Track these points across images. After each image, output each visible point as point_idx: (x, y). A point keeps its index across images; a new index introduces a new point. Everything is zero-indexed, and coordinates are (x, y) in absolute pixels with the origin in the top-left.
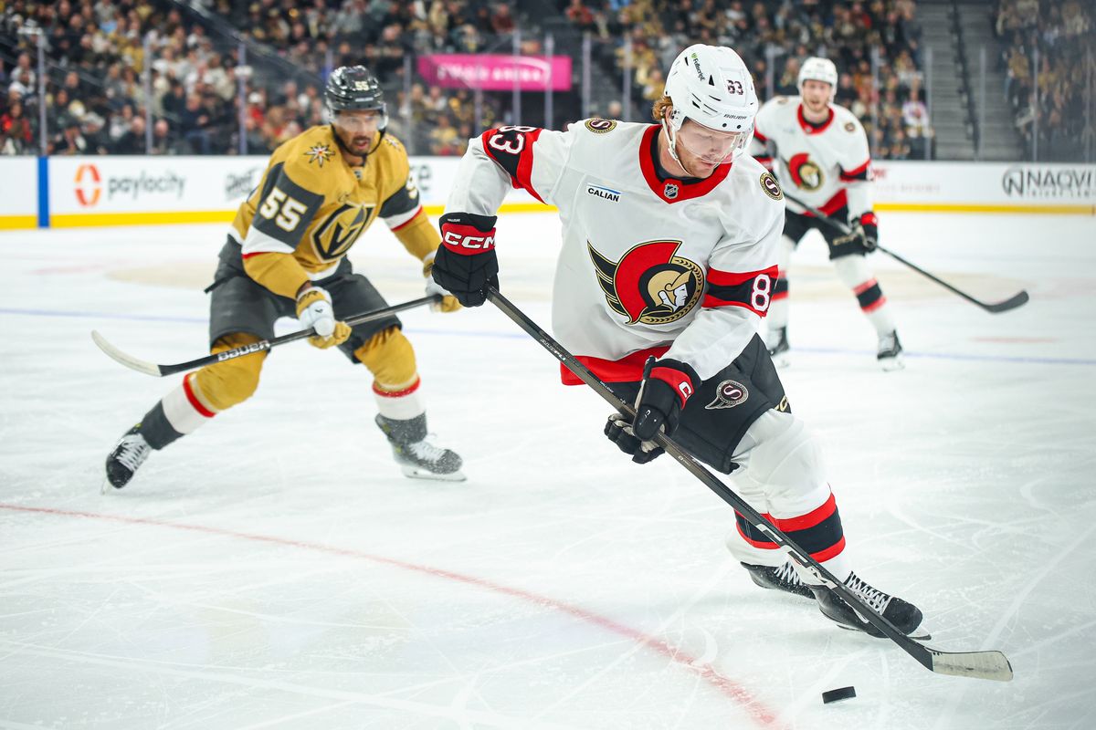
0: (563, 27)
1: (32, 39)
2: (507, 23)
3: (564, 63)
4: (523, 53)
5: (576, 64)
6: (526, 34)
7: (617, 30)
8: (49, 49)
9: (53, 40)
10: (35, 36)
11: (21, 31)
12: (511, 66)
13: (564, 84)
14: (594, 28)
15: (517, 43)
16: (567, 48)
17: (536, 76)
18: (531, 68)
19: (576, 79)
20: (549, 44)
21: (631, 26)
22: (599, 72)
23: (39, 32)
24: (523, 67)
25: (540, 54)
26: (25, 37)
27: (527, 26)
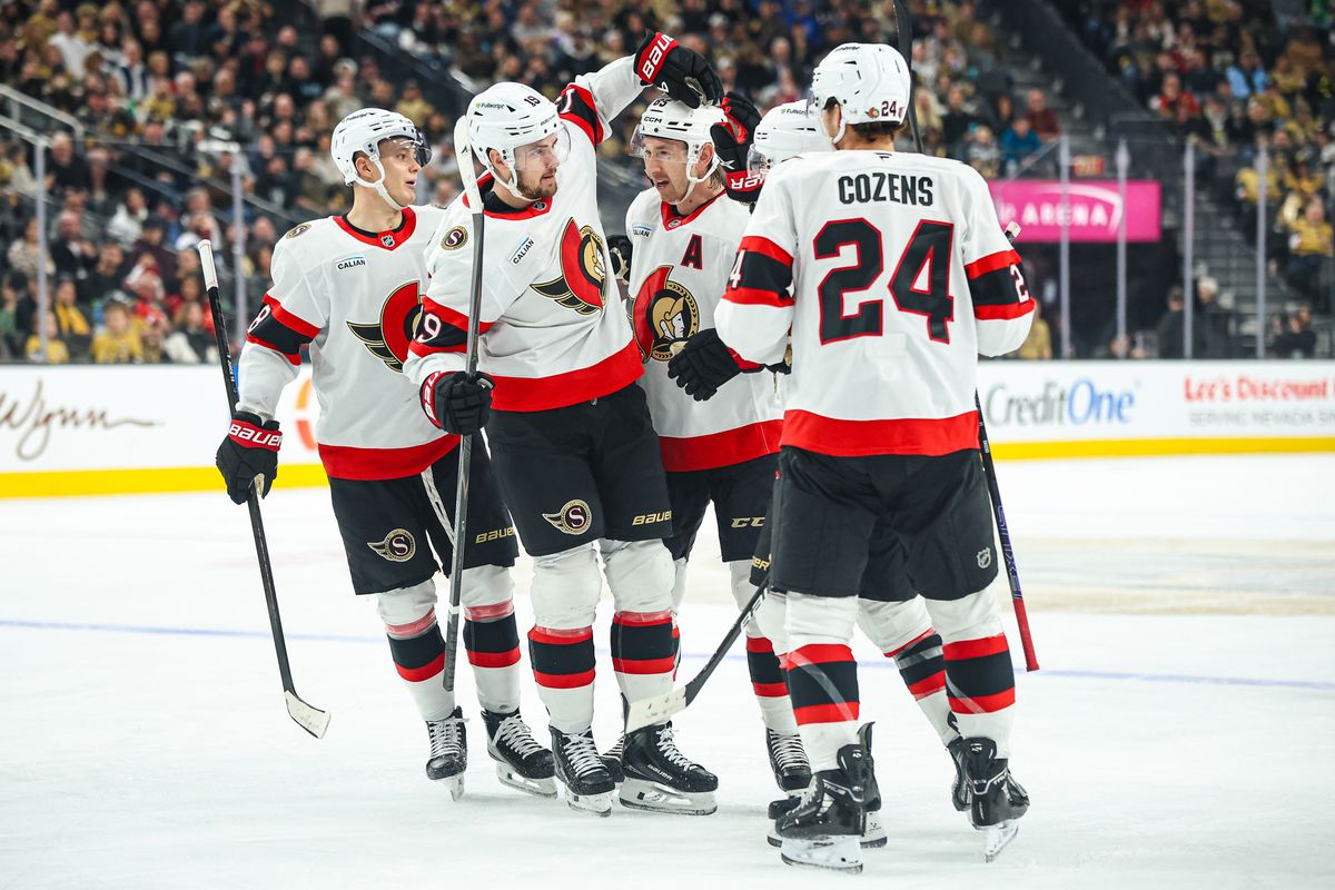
0: (1147, 128)
1: (223, 161)
2: (1045, 122)
3: (1149, 193)
4: (1074, 176)
5: (1169, 196)
6: (1079, 142)
7: (1243, 132)
8: (251, 179)
9: (258, 164)
10: (226, 153)
11: (203, 146)
12: (1054, 200)
13: (1149, 232)
14: (1204, 129)
15: (1065, 159)
16: (1154, 166)
17: (1099, 216)
18: (1091, 203)
19: (1168, 221)
20: (1123, 159)
21: (1269, 127)
22: (1209, 208)
23: (234, 148)
24: (1074, 200)
25: (1106, 177)
26: (210, 158)
27: (1084, 127)
